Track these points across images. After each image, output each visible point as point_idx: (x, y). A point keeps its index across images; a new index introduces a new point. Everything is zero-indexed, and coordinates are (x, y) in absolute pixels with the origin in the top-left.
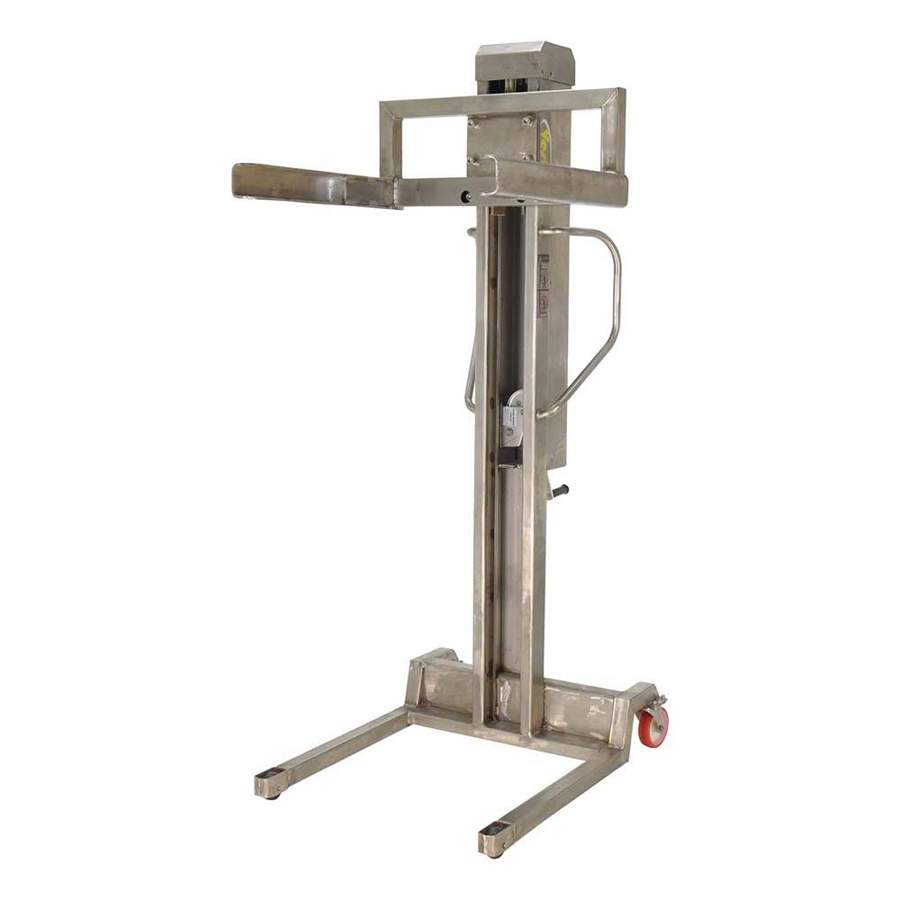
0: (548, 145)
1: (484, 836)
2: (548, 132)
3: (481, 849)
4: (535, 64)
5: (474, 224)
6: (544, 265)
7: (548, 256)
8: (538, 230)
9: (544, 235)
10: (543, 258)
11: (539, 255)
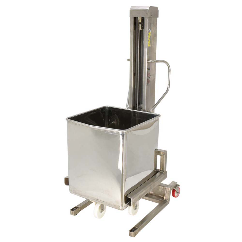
0: (150, 36)
1: (131, 232)
2: (150, 33)
3: (130, 235)
4: (147, 13)
5: (129, 58)
6: (149, 71)
7: (150, 68)
8: (147, 61)
9: (149, 63)
10: (149, 69)
11: (147, 69)
